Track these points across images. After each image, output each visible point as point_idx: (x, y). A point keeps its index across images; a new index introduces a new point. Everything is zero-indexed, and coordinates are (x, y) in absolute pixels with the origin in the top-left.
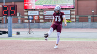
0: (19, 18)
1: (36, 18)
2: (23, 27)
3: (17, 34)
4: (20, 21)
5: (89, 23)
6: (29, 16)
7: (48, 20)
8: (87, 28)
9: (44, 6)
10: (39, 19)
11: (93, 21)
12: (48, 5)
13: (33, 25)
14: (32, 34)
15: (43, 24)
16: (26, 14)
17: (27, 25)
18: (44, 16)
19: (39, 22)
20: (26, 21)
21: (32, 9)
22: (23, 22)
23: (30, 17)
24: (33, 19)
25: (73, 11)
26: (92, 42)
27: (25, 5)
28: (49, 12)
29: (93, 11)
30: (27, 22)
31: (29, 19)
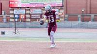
0: (4, 16)
1: (22, 17)
2: (8, 26)
3: (2, 34)
4: (5, 20)
5: (79, 22)
6: (14, 15)
7: (35, 20)
8: (77, 28)
9: (31, 4)
10: (25, 18)
11: (83, 20)
12: (36, 3)
13: (19, 24)
14: (18, 34)
15: (29, 24)
16: (11, 12)
17: (13, 24)
18: (31, 15)
19: (25, 22)
20: (11, 20)
21: (18, 8)
22: (8, 21)
23: (16, 16)
24: (19, 18)
25: (62, 9)
26: (82, 43)
27: (11, 3)
28: (36, 10)
29: (83, 10)
30: (12, 22)
31: (14, 18)
